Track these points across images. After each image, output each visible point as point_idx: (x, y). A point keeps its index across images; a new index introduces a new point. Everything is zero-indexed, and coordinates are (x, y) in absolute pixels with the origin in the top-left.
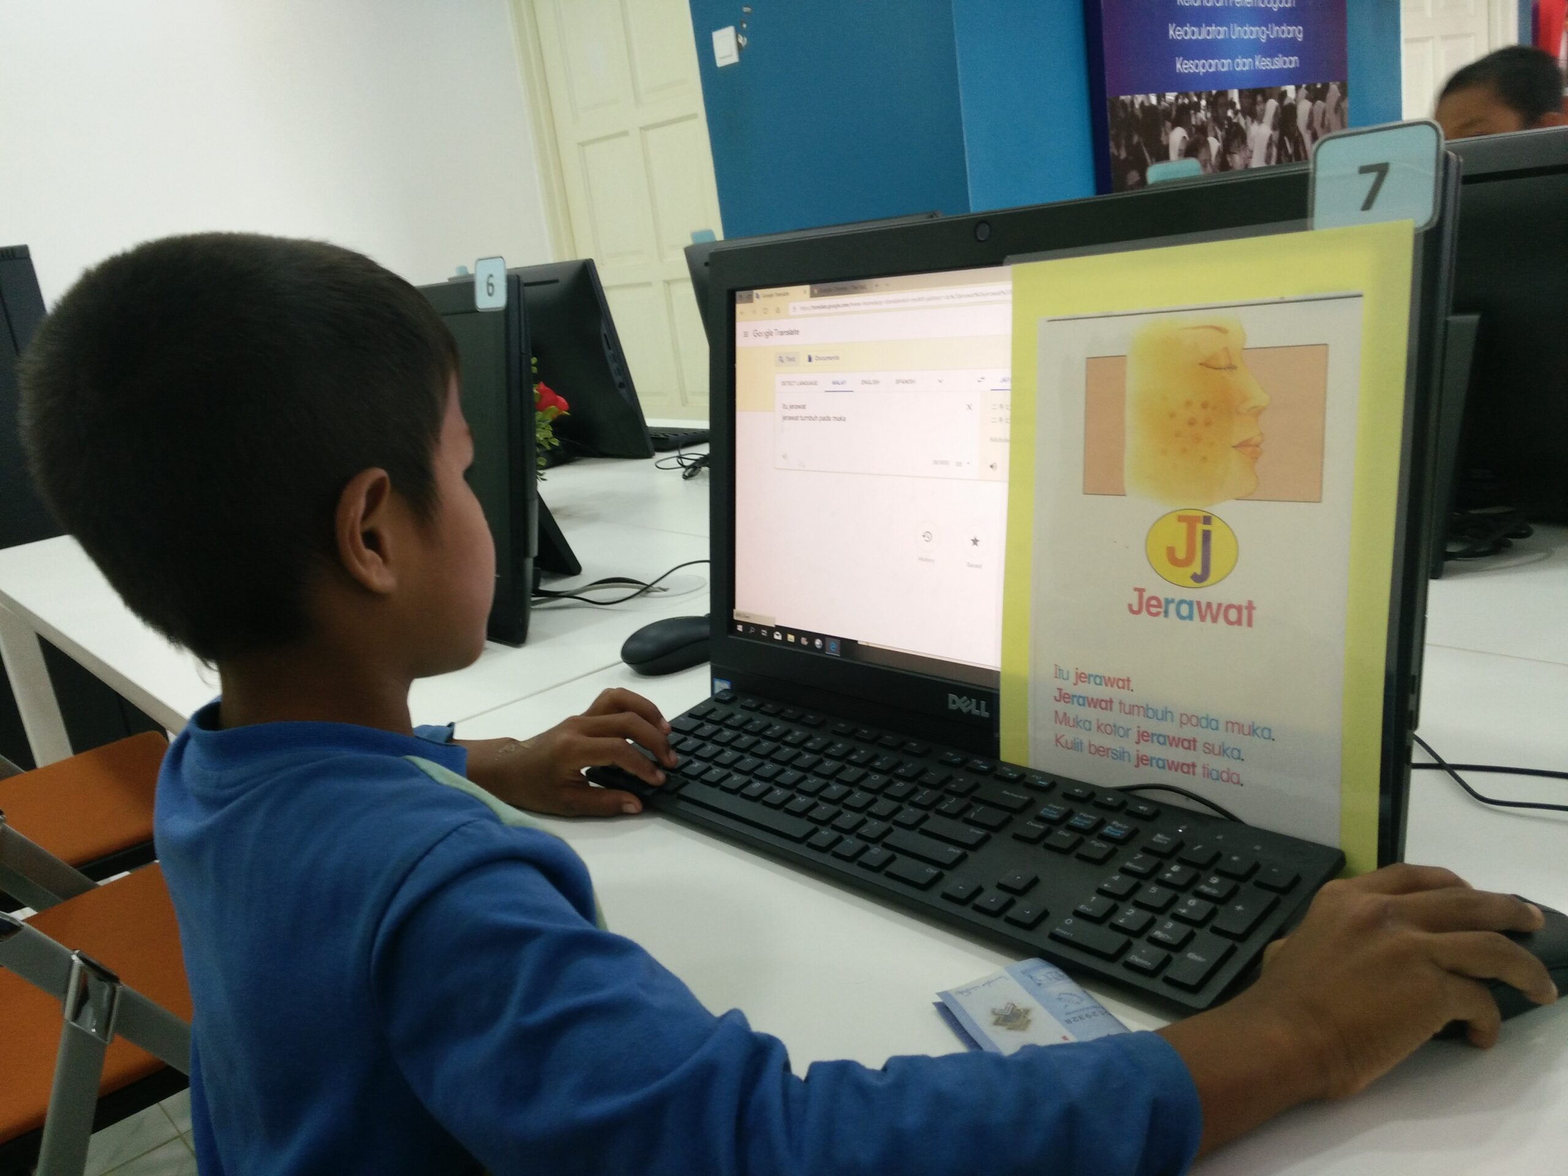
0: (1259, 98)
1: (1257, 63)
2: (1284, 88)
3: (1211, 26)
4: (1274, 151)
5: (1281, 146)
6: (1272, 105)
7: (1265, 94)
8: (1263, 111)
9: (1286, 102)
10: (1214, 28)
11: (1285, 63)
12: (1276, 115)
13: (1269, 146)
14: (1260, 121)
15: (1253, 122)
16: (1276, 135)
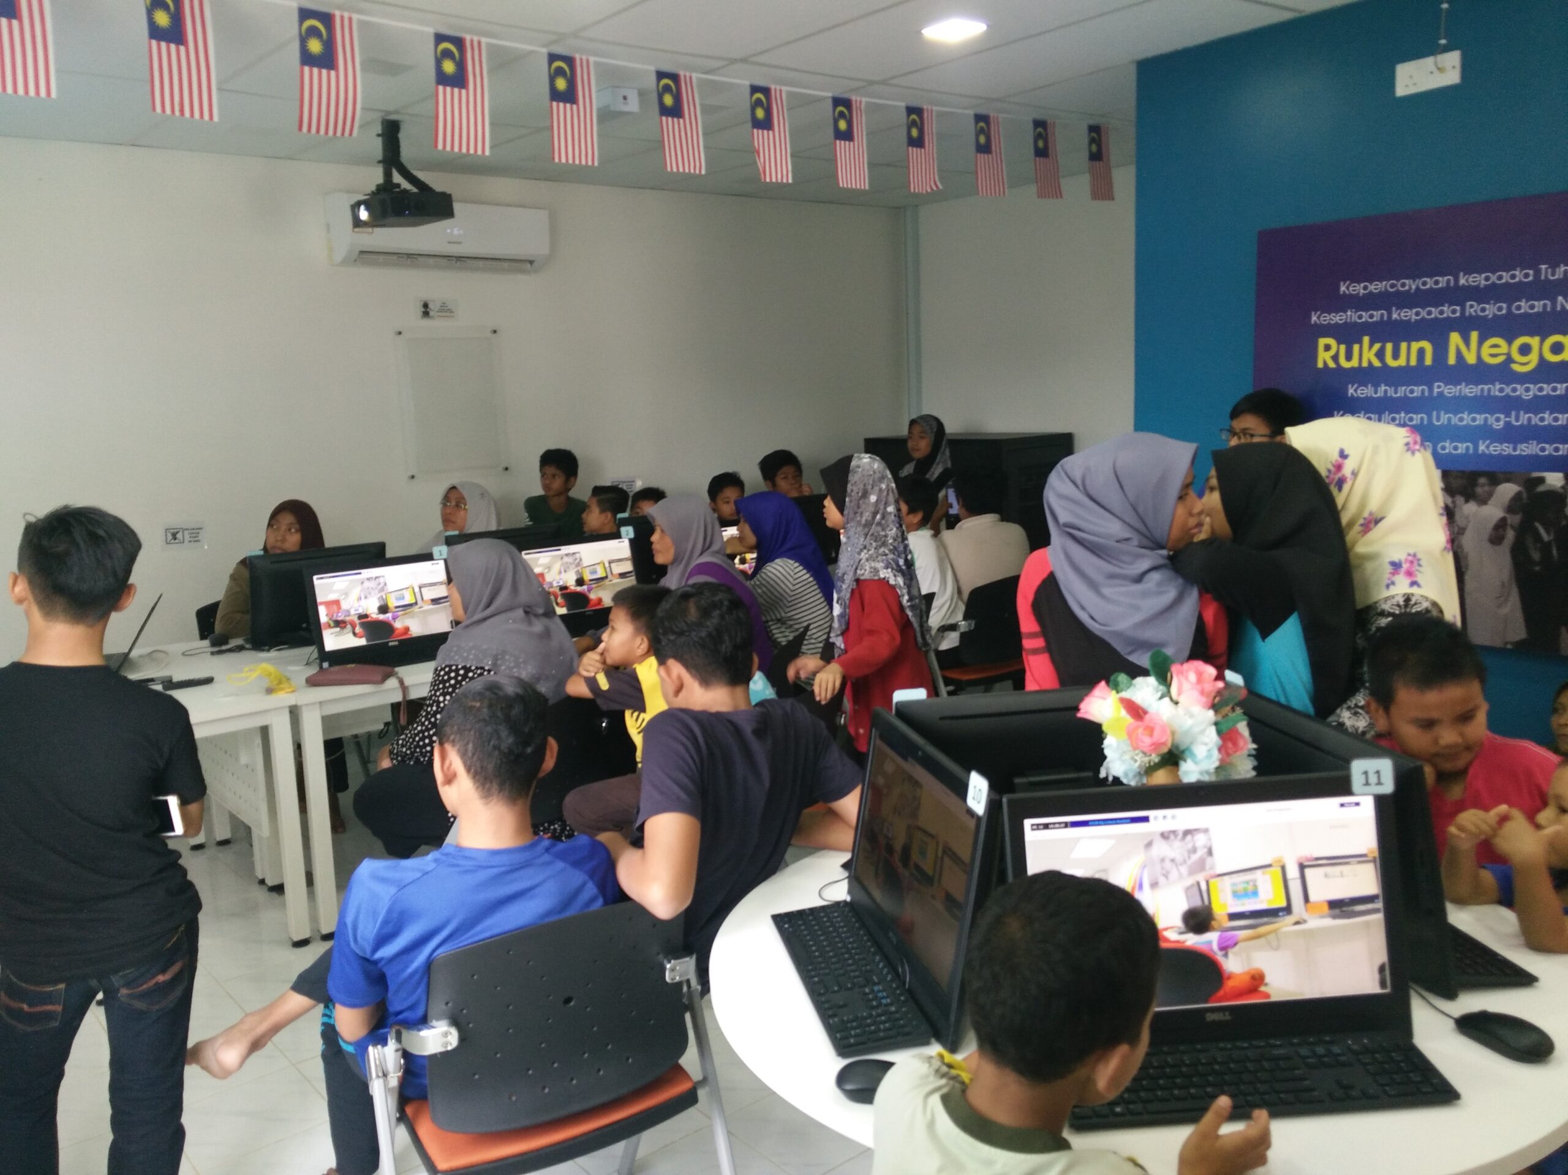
0: (1482, 480)
1: (1482, 448)
2: (1535, 474)
3: (1398, 412)
4: (1510, 535)
5: (1525, 530)
6: (1508, 490)
7: (1495, 479)
8: (1490, 495)
9: (1541, 488)
10: (1403, 415)
11: (1543, 450)
12: (1517, 497)
13: (1501, 525)
14: (1483, 501)
15: (1467, 501)
16: (1515, 519)
